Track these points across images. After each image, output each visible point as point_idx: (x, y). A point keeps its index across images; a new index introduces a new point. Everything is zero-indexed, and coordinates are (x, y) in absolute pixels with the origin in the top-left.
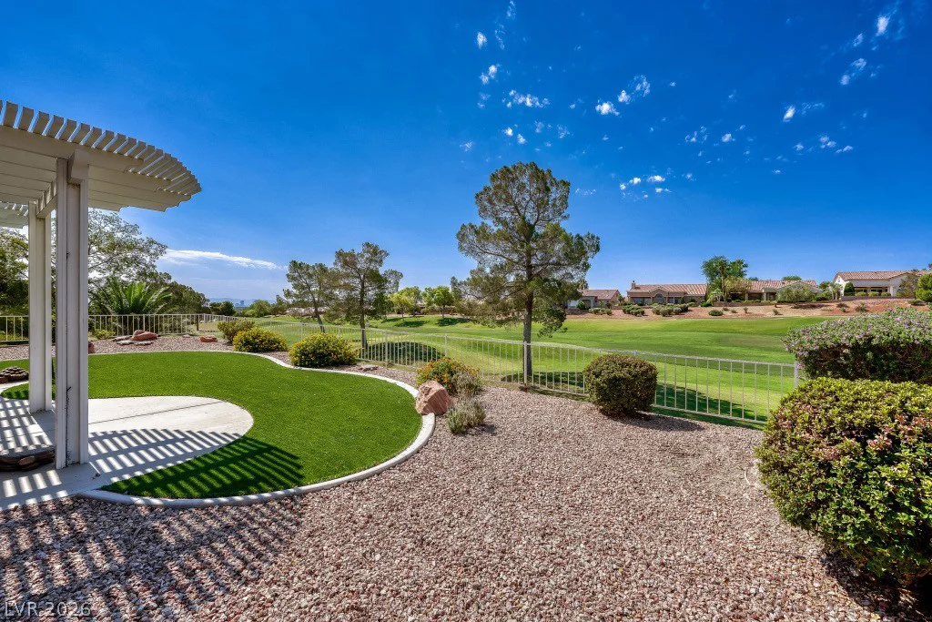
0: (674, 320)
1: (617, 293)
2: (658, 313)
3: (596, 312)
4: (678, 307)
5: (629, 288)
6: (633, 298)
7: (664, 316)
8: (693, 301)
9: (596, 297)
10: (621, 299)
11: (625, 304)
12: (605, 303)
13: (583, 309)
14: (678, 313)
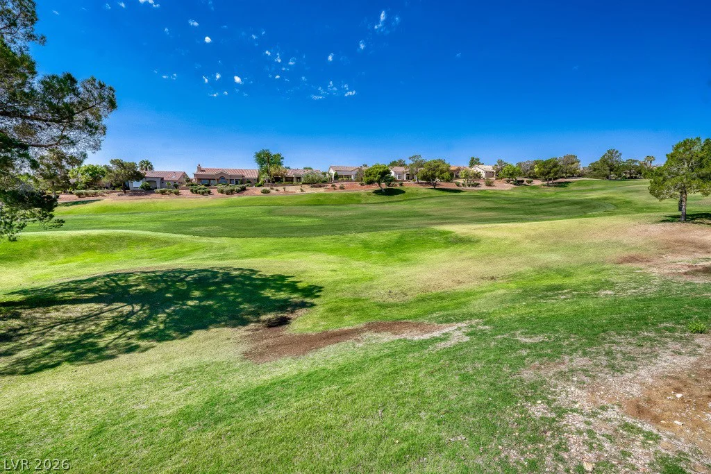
0: (235, 197)
1: (184, 175)
2: (222, 192)
3: (163, 193)
4: (237, 187)
5: (195, 171)
6: (200, 179)
7: (227, 194)
8: (249, 182)
9: (162, 179)
10: (188, 180)
11: (192, 185)
12: (172, 184)
13: (148, 190)
14: (238, 192)
